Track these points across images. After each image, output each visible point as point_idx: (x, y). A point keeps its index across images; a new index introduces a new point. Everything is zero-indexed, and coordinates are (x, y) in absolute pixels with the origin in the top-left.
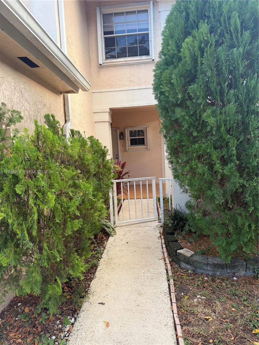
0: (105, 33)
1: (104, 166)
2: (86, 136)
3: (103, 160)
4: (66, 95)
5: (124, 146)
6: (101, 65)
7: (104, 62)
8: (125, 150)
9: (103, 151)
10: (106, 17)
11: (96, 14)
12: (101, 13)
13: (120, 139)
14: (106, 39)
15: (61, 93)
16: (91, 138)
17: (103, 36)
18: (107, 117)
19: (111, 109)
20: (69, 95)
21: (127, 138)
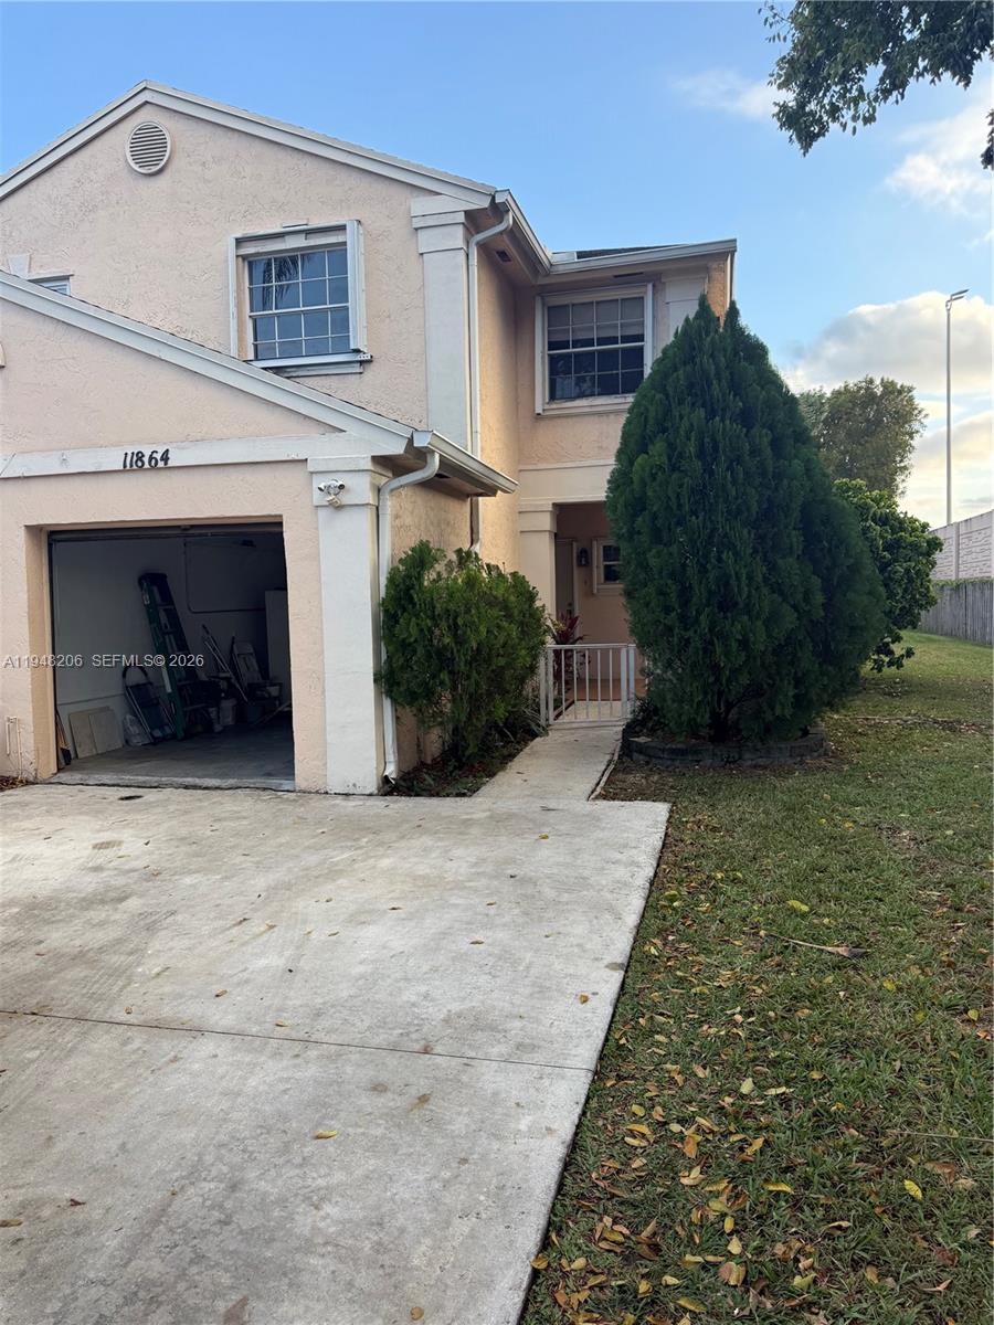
0: (552, 346)
1: (531, 615)
2: (507, 570)
3: (531, 606)
4: (474, 498)
5: (588, 581)
6: (539, 414)
7: (547, 407)
8: (589, 593)
9: (530, 592)
10: (554, 313)
11: (534, 309)
12: (543, 305)
13: (580, 565)
14: (553, 360)
15: (468, 496)
16: (514, 575)
17: (547, 352)
18: (546, 522)
19: (555, 505)
20: (480, 499)
21: (595, 564)
